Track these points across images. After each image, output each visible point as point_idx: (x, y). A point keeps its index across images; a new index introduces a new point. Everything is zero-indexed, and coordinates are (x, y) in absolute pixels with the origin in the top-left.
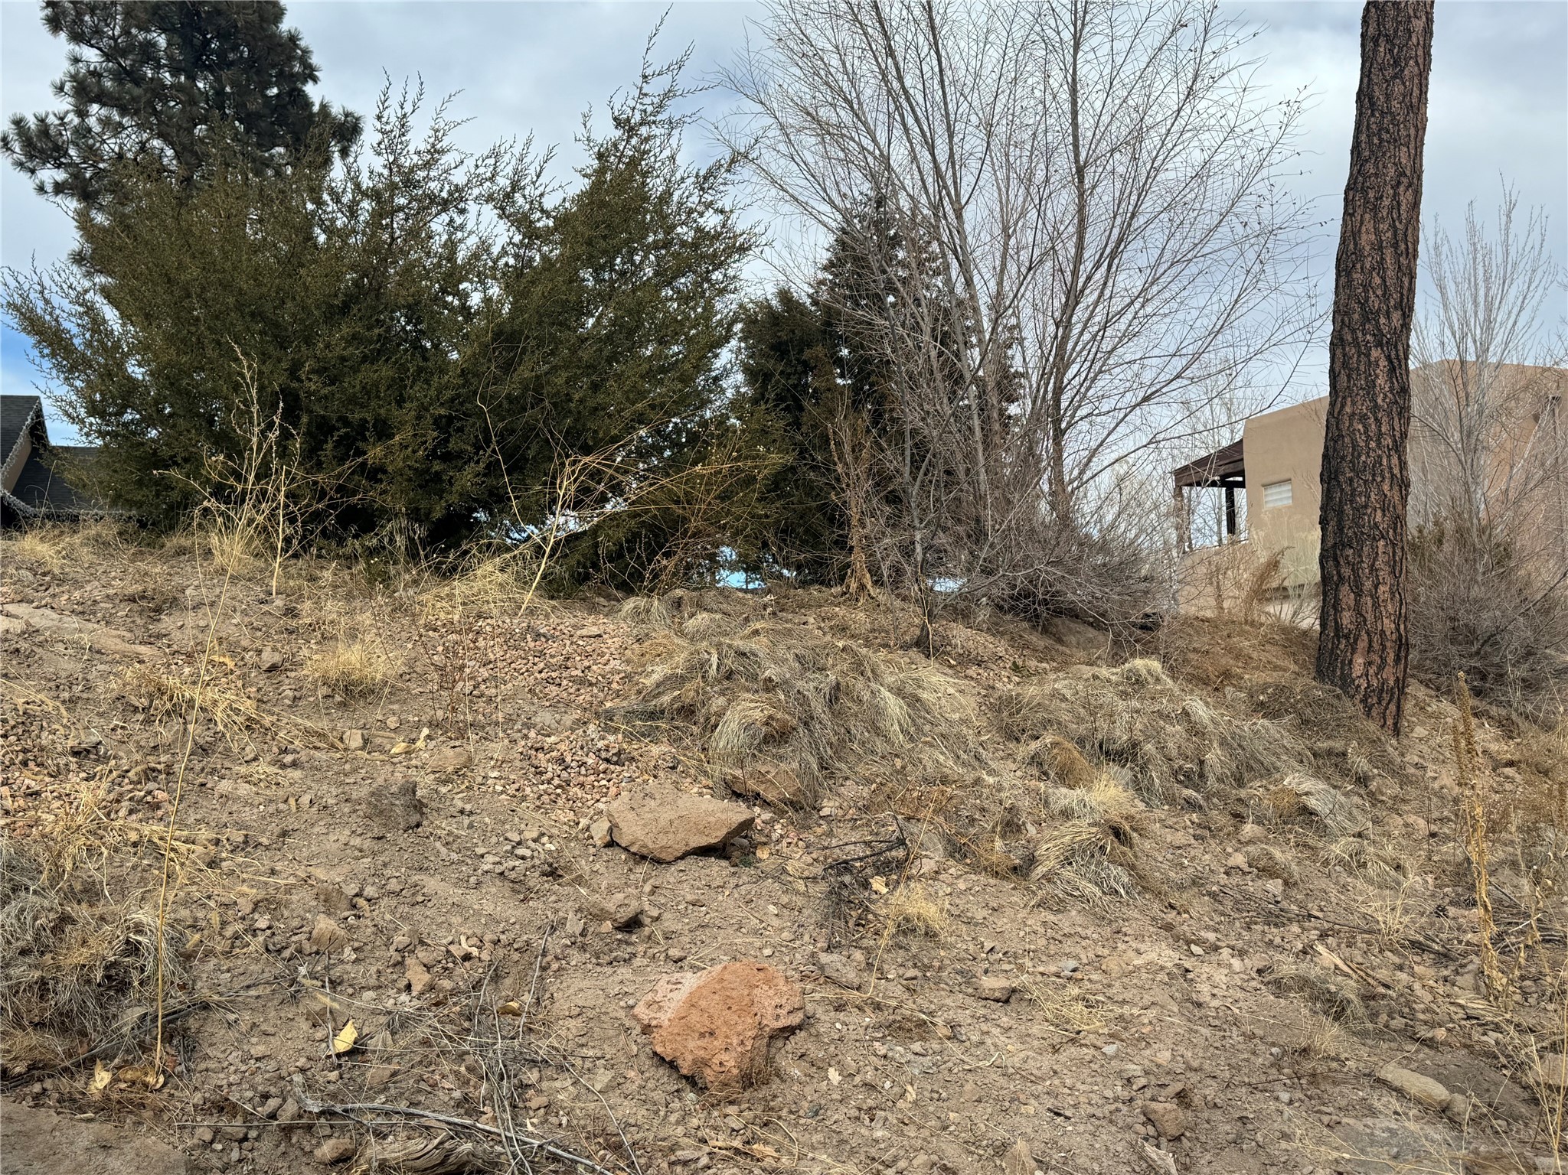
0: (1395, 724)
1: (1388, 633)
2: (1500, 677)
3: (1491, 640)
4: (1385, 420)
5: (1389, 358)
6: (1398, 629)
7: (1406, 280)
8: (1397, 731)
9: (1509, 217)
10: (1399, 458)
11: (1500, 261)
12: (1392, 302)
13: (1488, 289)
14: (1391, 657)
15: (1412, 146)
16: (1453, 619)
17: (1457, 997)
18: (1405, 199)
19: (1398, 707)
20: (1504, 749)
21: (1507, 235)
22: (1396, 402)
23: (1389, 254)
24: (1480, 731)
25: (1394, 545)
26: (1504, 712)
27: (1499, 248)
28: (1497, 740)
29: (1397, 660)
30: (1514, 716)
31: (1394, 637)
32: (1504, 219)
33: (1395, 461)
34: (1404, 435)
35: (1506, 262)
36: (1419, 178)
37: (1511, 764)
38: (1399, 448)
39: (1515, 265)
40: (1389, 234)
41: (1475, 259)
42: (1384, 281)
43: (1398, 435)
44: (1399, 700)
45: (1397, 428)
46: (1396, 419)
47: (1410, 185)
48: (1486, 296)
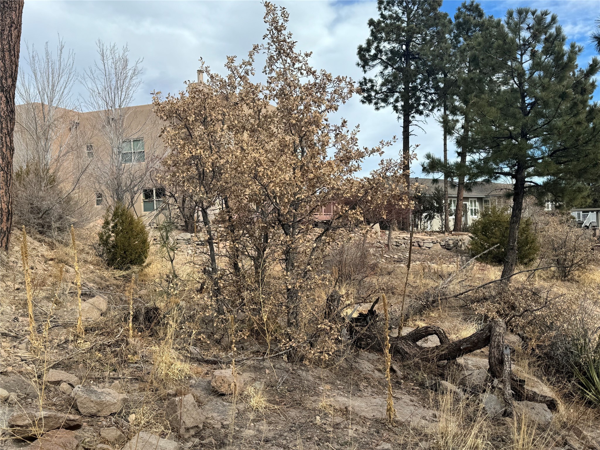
0: (6, 246)
1: (4, 209)
2: (49, 227)
3: (47, 212)
4: (4, 122)
5: (6, 97)
6: (8, 208)
7: (14, 66)
8: (7, 248)
9: (61, 51)
10: (10, 138)
11: (57, 68)
12: (8, 75)
13: (53, 77)
14: (5, 219)
15: (17, 12)
16: (31, 204)
17: (18, 353)
18: (14, 33)
19: (8, 239)
20: (50, 254)
21: (60, 58)
22: (9, 116)
23: (7, 54)
24: (41, 247)
25: (7, 174)
26: (50, 240)
27: (57, 62)
28: (47, 251)
29: (8, 220)
30: (54, 241)
31: (6, 211)
32: (59, 52)
33: (8, 139)
34: (12, 129)
35: (60, 68)
36: (20, 26)
37: (52, 260)
38: (10, 134)
39: (63, 71)
40: (7, 46)
41: (48, 65)
42: (5, 65)
43: (9, 129)
44: (8, 236)
45: (9, 126)
46: (9, 122)
47: (16, 28)
48: (52, 80)
